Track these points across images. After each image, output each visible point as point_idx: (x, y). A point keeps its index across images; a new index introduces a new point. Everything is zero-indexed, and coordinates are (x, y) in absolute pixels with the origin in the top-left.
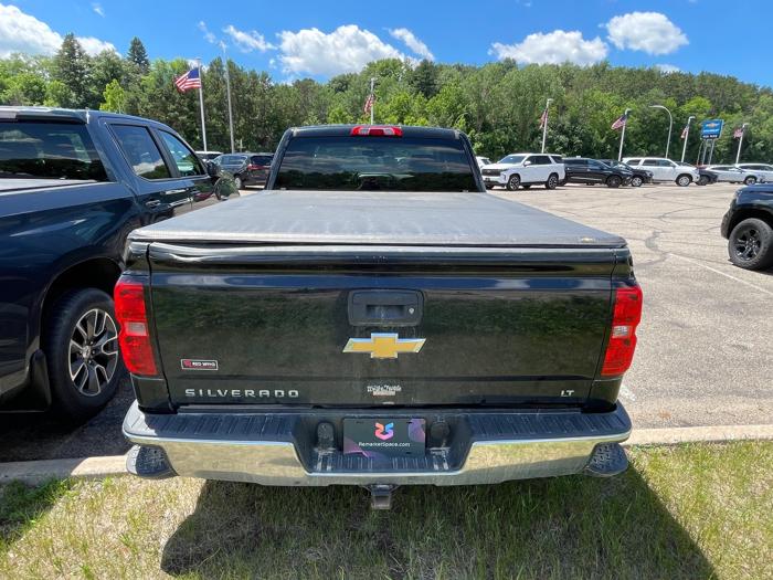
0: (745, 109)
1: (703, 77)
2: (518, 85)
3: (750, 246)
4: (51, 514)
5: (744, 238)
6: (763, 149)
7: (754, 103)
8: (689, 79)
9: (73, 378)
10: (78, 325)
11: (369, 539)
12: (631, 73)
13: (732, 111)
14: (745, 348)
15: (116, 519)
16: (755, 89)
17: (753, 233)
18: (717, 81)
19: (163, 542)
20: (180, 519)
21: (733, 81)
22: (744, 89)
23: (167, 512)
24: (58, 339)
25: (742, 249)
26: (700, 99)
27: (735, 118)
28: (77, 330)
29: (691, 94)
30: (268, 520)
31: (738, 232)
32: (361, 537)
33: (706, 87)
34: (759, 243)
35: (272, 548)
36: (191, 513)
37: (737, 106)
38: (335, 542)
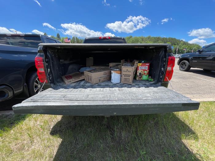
0: (178, 44)
1: (169, 38)
2: (133, 40)
3: (184, 66)
4: (25, 121)
5: (182, 65)
6: (181, 52)
7: (180, 43)
8: (166, 39)
9: (35, 91)
10: (37, 79)
11: (104, 126)
12: (155, 38)
13: (175, 45)
14: (187, 85)
15: (41, 122)
16: (179, 40)
17: (184, 63)
18: (172, 39)
19: (52, 127)
20: (57, 122)
21: (175, 39)
22: (177, 40)
23: (54, 120)
24: (31, 82)
25: (182, 67)
26: (168, 42)
27: (176, 46)
28: (36, 80)
29: (167, 41)
30: (79, 121)
31: (181, 64)
32: (102, 125)
33: (170, 40)
34: (186, 66)
35: (79, 128)
36: (60, 120)
37: (176, 44)
38: (96, 126)
